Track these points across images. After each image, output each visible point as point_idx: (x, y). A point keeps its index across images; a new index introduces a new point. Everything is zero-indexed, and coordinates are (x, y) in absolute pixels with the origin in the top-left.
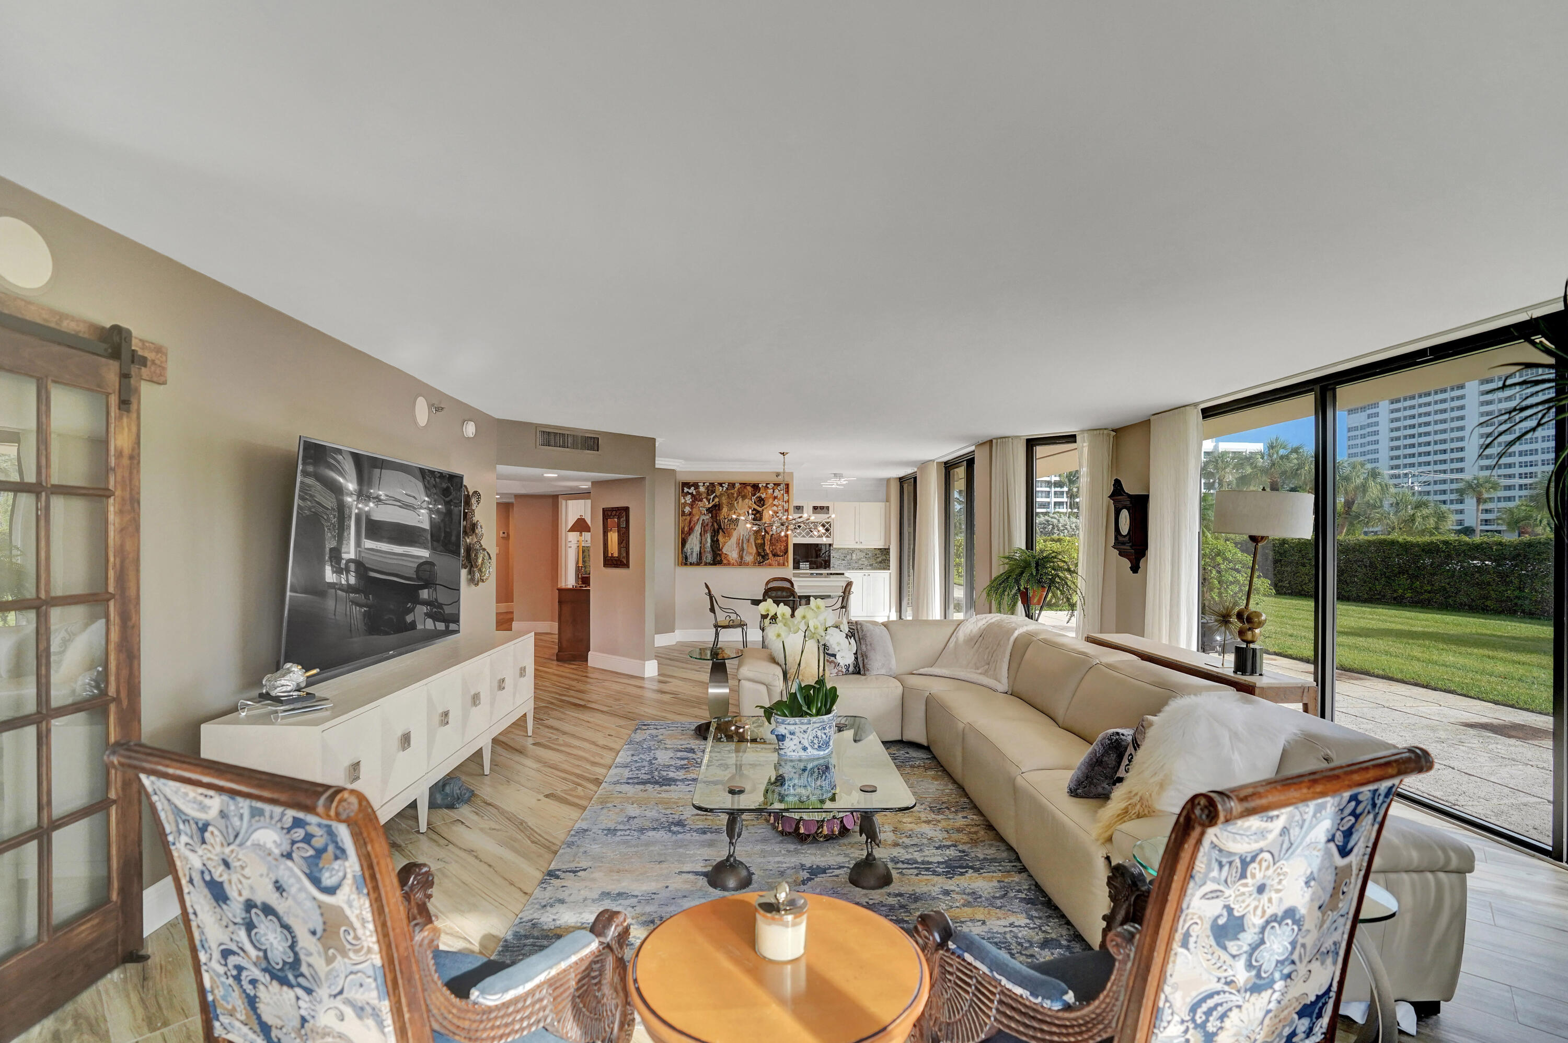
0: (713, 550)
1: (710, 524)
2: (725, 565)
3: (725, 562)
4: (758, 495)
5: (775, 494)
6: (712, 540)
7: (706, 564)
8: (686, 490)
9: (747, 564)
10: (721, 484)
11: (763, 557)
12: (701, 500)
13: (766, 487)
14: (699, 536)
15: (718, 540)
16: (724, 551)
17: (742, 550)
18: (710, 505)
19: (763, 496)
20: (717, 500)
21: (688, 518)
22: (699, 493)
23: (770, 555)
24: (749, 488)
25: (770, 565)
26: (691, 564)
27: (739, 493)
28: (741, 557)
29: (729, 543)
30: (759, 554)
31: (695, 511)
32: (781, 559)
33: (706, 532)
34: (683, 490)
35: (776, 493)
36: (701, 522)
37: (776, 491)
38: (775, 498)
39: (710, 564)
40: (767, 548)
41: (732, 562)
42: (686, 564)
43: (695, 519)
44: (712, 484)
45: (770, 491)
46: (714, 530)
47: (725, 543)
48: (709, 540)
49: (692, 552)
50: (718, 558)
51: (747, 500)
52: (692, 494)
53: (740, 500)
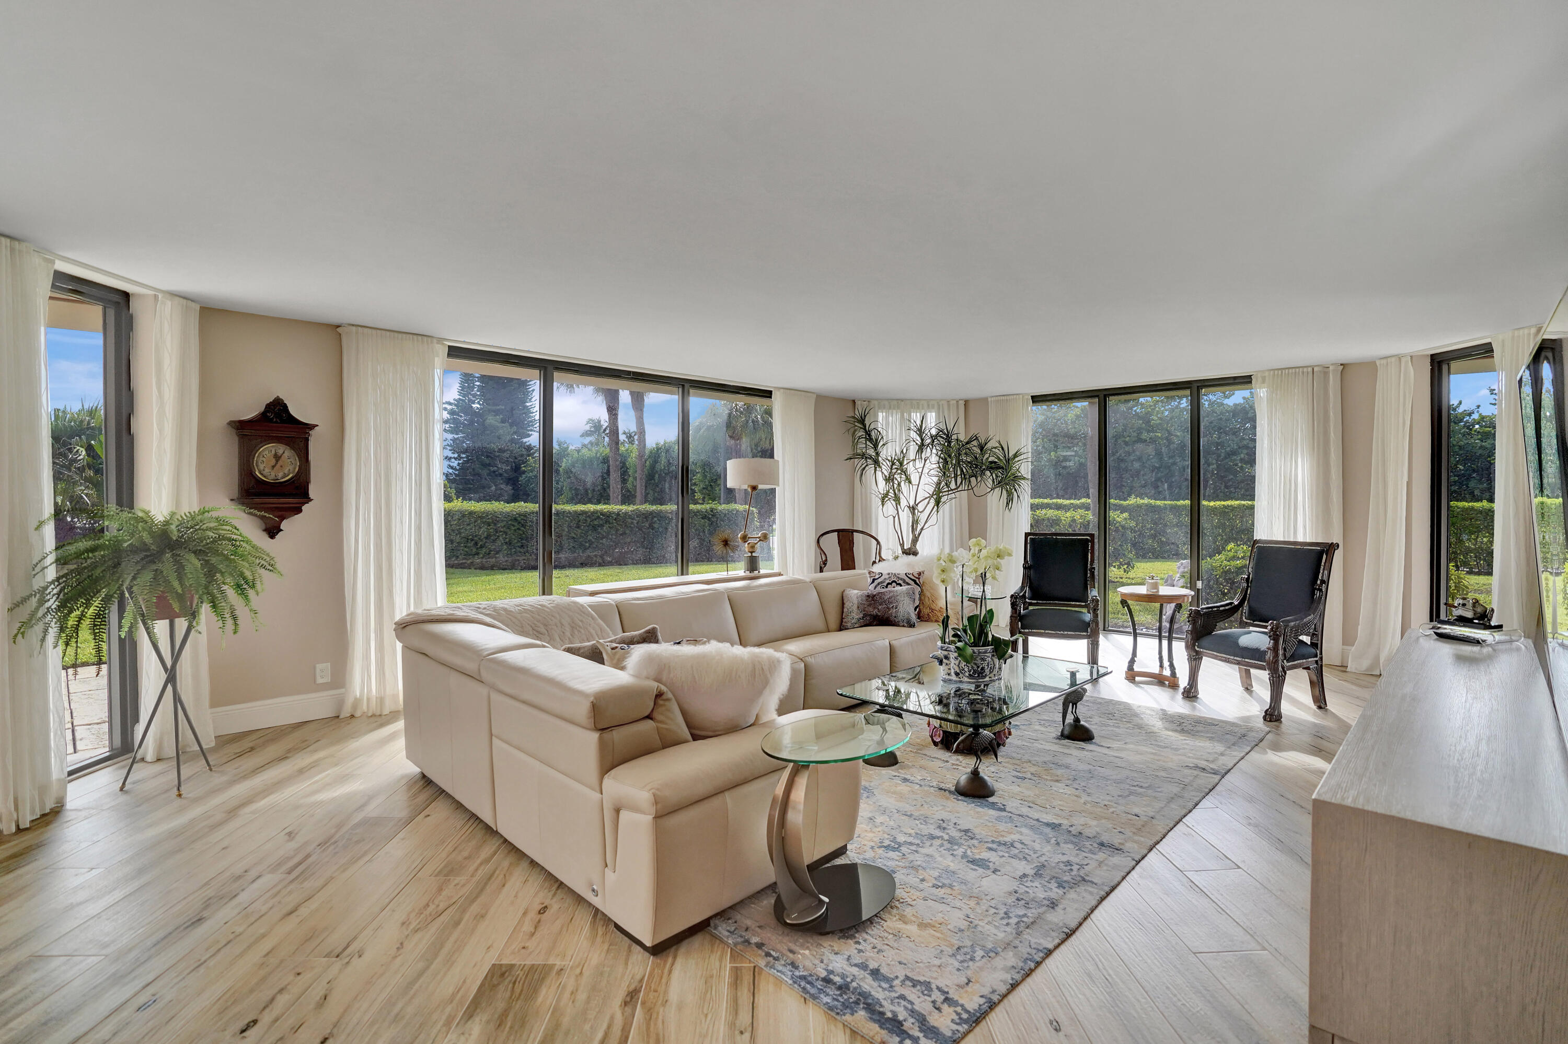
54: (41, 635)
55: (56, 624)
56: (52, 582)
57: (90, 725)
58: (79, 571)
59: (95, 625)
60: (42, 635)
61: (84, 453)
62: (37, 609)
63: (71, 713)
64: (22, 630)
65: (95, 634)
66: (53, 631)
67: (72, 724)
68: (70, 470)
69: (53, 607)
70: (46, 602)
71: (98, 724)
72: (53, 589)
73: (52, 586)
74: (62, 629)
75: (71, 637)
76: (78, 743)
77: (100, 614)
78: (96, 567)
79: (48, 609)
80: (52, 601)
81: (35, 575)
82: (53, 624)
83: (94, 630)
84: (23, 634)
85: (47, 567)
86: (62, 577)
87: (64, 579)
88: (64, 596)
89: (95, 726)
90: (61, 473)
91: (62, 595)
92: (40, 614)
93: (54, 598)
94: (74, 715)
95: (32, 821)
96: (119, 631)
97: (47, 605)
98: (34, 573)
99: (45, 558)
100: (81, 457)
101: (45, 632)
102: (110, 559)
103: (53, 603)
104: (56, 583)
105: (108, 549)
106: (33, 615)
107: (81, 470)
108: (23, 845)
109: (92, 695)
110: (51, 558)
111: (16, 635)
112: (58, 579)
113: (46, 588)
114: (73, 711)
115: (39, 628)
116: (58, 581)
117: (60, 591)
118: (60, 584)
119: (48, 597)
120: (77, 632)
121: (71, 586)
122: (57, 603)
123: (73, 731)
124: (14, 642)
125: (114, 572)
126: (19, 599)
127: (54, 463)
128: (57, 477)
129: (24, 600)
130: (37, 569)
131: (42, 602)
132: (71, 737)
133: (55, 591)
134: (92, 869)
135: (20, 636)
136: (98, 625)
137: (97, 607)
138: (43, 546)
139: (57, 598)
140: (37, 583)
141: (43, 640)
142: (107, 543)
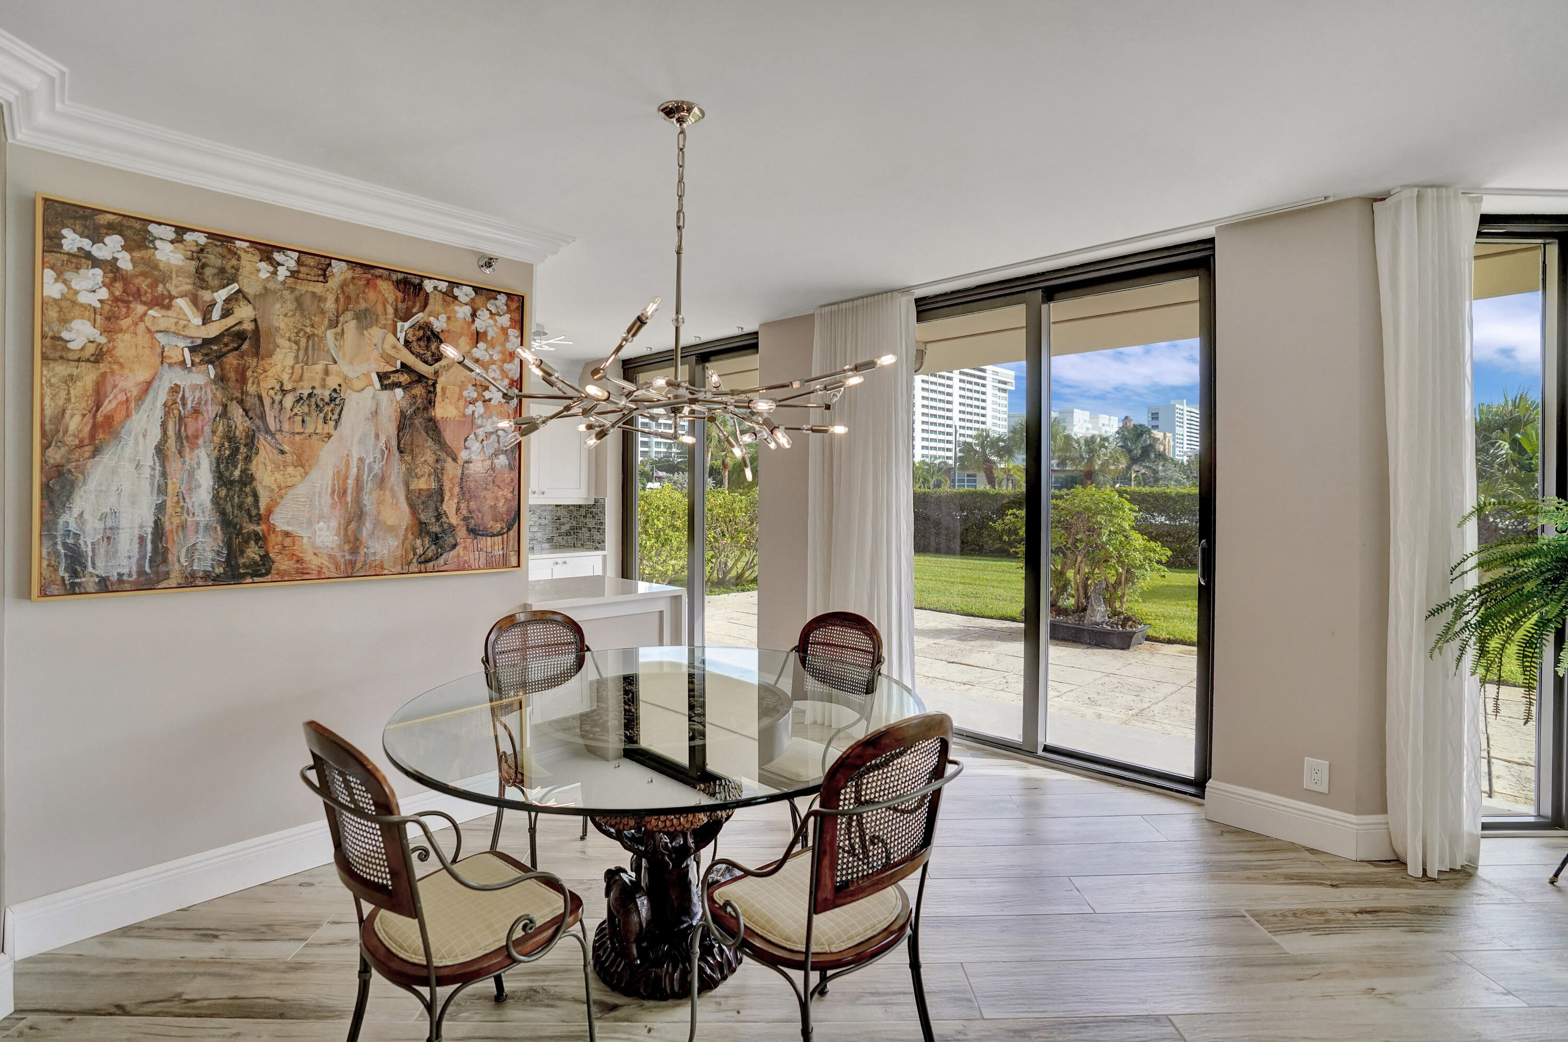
0: (227, 522)
1: (211, 410)
2: (284, 577)
3: (282, 563)
4: (419, 317)
5: (480, 324)
6: (221, 478)
7: (190, 581)
8: (72, 241)
9: (376, 571)
10: (266, 251)
11: (436, 539)
12: (164, 302)
13: (450, 296)
14: (149, 458)
15: (247, 479)
16: (281, 520)
17: (357, 515)
18: (213, 330)
19: (439, 324)
20: (244, 312)
21: (89, 376)
22: (152, 271)
23: (462, 533)
24: (387, 289)
25: (462, 567)
26: (105, 586)
27: (346, 300)
28: (354, 544)
29: (301, 490)
30: (421, 528)
31: (125, 345)
32: (493, 545)
33: (186, 441)
34: (53, 242)
35: (483, 322)
36: (161, 394)
37: (483, 314)
38: (478, 337)
39: (213, 579)
40: (449, 506)
41: (314, 562)
42: (73, 589)
43: (131, 381)
44: (223, 240)
45: (463, 312)
46: (230, 437)
47: (283, 489)
48: (205, 479)
49: (110, 536)
50: (253, 552)
51: (376, 333)
52: (110, 267)
53: (351, 327)
54: (1457, 653)
55: (1475, 644)
56: (1473, 592)
57: (1509, 762)
58: (1506, 582)
59: (1525, 656)
60: (1459, 653)
61: (1507, 446)
62: (1454, 622)
63: (1488, 738)
64: (1439, 645)
65: (1524, 667)
66: (1471, 652)
67: (1489, 753)
68: (1492, 467)
69: (1472, 622)
70: (1464, 614)
71: (1519, 764)
72: (1473, 600)
73: (1472, 596)
74: (1483, 652)
75: (1492, 661)
76: (1494, 780)
77: (1533, 643)
78: (1528, 579)
79: (1466, 623)
80: (1471, 615)
81: (1453, 580)
82: (1471, 642)
83: (1523, 662)
84: (1440, 649)
85: (1466, 572)
86: (1485, 586)
87: (1487, 589)
88: (1486, 610)
89: (1515, 766)
90: (1485, 471)
91: (1483, 608)
92: (1457, 628)
93: (1474, 611)
94: (1491, 742)
95: (1440, 872)
96: (1555, 666)
97: (1466, 618)
98: (1453, 577)
99: (1465, 560)
100: (1503, 452)
101: (1462, 650)
102: (1548, 570)
103: (1472, 617)
104: (1477, 594)
105: (1546, 556)
106: (1449, 628)
107: (1504, 466)
108: (1430, 901)
109: (1512, 723)
110: (1472, 562)
111: (1432, 650)
112: (1480, 588)
113: (1464, 598)
114: (1490, 737)
115: (1456, 644)
116: (1479, 592)
117: (1482, 604)
118: (1481, 595)
119: (1467, 609)
120: (1501, 659)
121: (1495, 600)
122: (1476, 618)
123: (1489, 762)
124: (1431, 657)
125: (1554, 588)
126: (1435, 607)
127: (1478, 460)
128: (1480, 475)
129: (1440, 609)
130: (1456, 573)
131: (1458, 615)
132: (1487, 771)
133: (1476, 603)
134: (1509, 993)
135: (1437, 651)
136: (1529, 656)
137: (1529, 632)
138: (1463, 545)
139: (1478, 612)
140: (1455, 590)
141: (1459, 659)
142: (1545, 547)
